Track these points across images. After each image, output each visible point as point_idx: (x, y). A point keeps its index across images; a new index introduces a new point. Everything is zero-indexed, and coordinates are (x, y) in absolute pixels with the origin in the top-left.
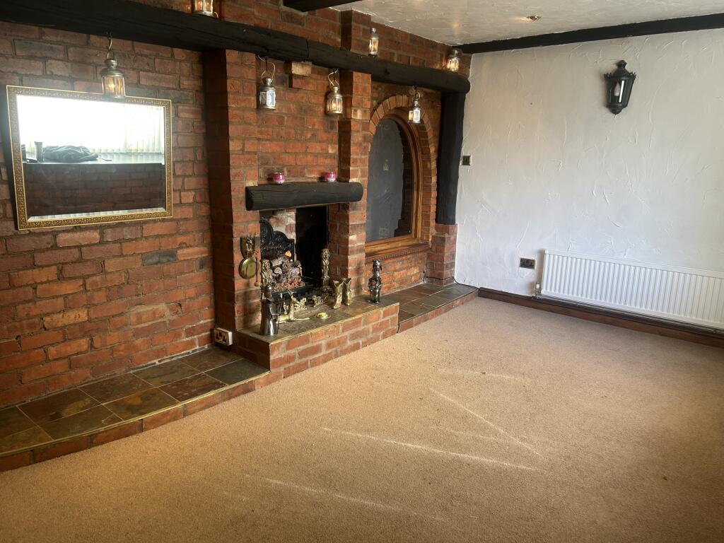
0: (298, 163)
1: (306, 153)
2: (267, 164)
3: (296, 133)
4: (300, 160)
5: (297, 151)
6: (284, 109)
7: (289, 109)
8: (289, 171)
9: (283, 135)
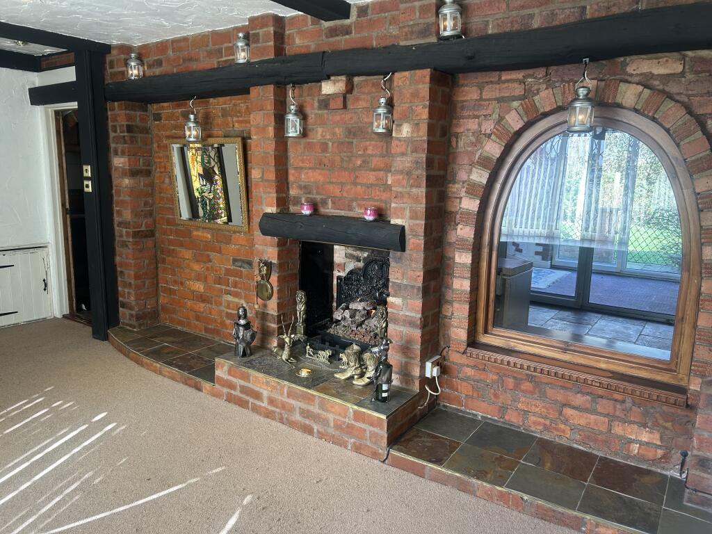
0: (345, 195)
1: (355, 184)
2: (310, 193)
3: (342, 160)
4: (347, 192)
5: (344, 181)
6: (328, 134)
7: (334, 134)
8: (333, 203)
9: (327, 162)
